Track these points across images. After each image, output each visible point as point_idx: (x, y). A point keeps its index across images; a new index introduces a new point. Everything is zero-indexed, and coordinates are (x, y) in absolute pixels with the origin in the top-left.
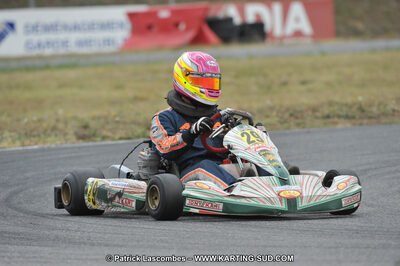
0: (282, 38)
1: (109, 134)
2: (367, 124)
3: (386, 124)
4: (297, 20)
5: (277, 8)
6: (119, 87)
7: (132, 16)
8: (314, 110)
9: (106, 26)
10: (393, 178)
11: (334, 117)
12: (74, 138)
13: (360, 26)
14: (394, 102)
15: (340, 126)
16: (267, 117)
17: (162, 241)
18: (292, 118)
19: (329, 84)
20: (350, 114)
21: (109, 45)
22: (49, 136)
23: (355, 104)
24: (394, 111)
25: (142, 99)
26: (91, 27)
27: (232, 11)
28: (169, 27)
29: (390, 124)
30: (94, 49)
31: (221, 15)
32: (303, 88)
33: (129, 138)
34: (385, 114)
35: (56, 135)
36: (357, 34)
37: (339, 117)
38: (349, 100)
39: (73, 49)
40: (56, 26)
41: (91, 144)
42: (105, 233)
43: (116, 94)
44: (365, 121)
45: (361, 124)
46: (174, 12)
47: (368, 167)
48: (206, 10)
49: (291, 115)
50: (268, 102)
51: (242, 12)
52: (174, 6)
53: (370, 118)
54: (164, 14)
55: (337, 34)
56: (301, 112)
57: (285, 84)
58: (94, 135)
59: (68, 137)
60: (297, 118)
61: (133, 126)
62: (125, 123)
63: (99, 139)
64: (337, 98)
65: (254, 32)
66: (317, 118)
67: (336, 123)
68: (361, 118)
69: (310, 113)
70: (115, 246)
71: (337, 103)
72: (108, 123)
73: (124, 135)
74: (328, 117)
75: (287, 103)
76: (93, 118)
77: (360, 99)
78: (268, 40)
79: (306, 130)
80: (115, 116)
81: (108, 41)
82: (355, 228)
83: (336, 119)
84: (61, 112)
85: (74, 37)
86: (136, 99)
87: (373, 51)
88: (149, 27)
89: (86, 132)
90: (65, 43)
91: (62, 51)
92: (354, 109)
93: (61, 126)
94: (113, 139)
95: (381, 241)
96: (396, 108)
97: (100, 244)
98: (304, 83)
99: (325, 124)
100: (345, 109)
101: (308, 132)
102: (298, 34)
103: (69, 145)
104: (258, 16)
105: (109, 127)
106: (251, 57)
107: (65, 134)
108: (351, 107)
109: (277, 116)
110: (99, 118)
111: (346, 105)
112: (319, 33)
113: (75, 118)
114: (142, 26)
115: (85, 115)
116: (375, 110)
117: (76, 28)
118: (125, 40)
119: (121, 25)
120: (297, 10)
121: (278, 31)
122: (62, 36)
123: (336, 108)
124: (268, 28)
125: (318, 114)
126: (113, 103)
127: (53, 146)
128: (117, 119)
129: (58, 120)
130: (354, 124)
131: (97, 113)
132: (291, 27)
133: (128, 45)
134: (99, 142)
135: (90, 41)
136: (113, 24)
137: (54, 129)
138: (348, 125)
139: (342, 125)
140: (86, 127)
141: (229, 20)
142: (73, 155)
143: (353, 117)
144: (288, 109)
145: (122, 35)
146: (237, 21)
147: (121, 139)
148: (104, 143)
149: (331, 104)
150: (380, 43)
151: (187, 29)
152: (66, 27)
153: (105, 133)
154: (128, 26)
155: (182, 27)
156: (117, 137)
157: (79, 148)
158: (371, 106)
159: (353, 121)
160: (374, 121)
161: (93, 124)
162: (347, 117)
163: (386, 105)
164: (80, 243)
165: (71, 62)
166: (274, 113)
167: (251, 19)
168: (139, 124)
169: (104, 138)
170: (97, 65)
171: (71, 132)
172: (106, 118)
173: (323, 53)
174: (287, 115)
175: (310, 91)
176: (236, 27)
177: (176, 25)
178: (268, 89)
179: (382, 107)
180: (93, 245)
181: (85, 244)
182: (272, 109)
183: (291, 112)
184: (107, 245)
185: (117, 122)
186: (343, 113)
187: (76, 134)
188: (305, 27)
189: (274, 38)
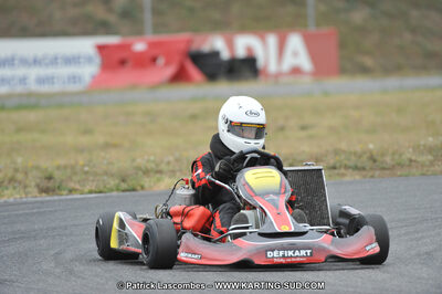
0: (278, 75)
1: (77, 187)
2: (379, 177)
3: (400, 176)
4: (295, 54)
5: (272, 40)
7: (101, 48)
9: (73, 60)
11: (340, 167)
12: (36, 191)
13: (368, 61)
14: (411, 150)
15: (347, 179)
19: (332, 129)
20: (359, 165)
21: (75, 82)
22: (7, 188)
23: (365, 153)
24: (411, 160)
26: (54, 61)
27: (219, 44)
28: (145, 62)
29: (407, 176)
30: (57, 88)
31: (206, 48)
32: (303, 134)
33: (101, 192)
34: (400, 165)
35: (14, 188)
36: (364, 70)
37: (346, 167)
38: (358, 148)
39: (33, 87)
40: (13, 59)
41: (56, 198)
44: (377, 173)
45: (372, 177)
46: (152, 45)
48: (190, 42)
51: (231, 45)
52: (150, 38)
53: (384, 169)
54: (140, 47)
55: (342, 71)
57: (282, 129)
58: (59, 188)
59: (29, 189)
62: (96, 174)
63: (65, 192)
64: (343, 146)
65: (245, 68)
67: (343, 175)
68: (371, 169)
71: (344, 152)
72: (75, 173)
73: (94, 188)
74: (334, 168)
75: (285, 151)
76: (58, 168)
77: (371, 146)
78: (261, 78)
80: (84, 165)
81: (74, 77)
83: (342, 171)
84: (19, 160)
85: (33, 73)
86: (108, 146)
88: (123, 63)
89: (51, 184)
90: (23, 80)
91: (19, 89)
92: (365, 158)
93: (20, 176)
94: (82, 193)
96: (414, 158)
98: (303, 128)
99: (331, 175)
100: (353, 158)
102: (296, 71)
103: (30, 199)
104: (249, 49)
105: (75, 178)
107: (25, 187)
108: (360, 157)
110: (65, 167)
111: (355, 153)
112: (321, 69)
113: (37, 168)
114: (114, 61)
115: (48, 164)
116: (388, 159)
117: (36, 62)
118: (94, 77)
119: (89, 60)
120: (295, 42)
121: (273, 67)
122: (20, 72)
123: (343, 157)
124: (261, 63)
126: (80, 150)
127: (11, 200)
128: (86, 169)
129: (16, 170)
130: (365, 177)
131: (62, 162)
132: (288, 62)
134: (65, 196)
135: (53, 78)
136: (79, 58)
137: (12, 180)
138: (357, 177)
139: (351, 177)
140: (50, 178)
141: (216, 54)
142: (36, 210)
143: (364, 169)
145: (89, 71)
146: (225, 55)
147: (91, 192)
148: (71, 197)
149: (337, 152)
151: (166, 64)
152: (24, 62)
153: (72, 185)
154: (97, 60)
155: (161, 61)
156: (86, 190)
157: (42, 202)
158: (383, 155)
159: (364, 173)
160: (387, 172)
161: (58, 175)
162: (356, 168)
163: (401, 155)
165: (30, 102)
167: (241, 53)
168: (112, 175)
169: (71, 191)
170: (61, 106)
171: (33, 184)
172: (73, 167)
173: (326, 94)
175: (311, 137)
176: (224, 62)
177: (154, 60)
179: (396, 157)
185: (86, 173)
186: (351, 164)
187: (37, 186)
188: (305, 63)
189: (267, 75)
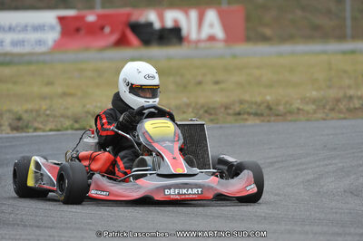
0: (198, 41)
1: (41, 126)
2: (274, 121)
3: (291, 121)
4: (211, 26)
5: (194, 14)
6: (49, 84)
7: (61, 19)
8: (227, 108)
9: (39, 28)
10: (298, 170)
11: (244, 114)
12: (8, 130)
13: (268, 32)
14: (299, 101)
15: (249, 123)
16: (184, 112)
17: (88, 224)
18: (206, 115)
19: (239, 84)
20: (259, 112)
21: (40, 45)
23: (263, 103)
24: (299, 109)
25: (70, 95)
26: (25, 28)
27: (152, 17)
28: (95, 30)
29: (295, 121)
30: (26, 49)
31: (142, 20)
32: (216, 87)
33: (59, 130)
34: (291, 113)
36: (265, 39)
37: (249, 114)
38: (259, 99)
39: (8, 48)
41: (24, 134)
42: (36, 216)
43: (46, 90)
44: (273, 118)
45: (269, 121)
46: (100, 17)
47: (275, 160)
48: (129, 15)
49: (206, 112)
50: (185, 100)
51: (161, 18)
52: (100, 11)
53: (277, 115)
54: (91, 18)
55: (248, 39)
56: (214, 109)
57: (200, 83)
58: (27, 127)
59: (3, 128)
60: (211, 114)
61: (62, 119)
62: (55, 116)
63: (31, 130)
64: (247, 97)
65: (172, 36)
66: (228, 114)
67: (246, 120)
68: (269, 115)
69: (223, 110)
70: (45, 227)
71: (247, 102)
72: (39, 116)
73: (53, 127)
74: (239, 114)
75: (202, 101)
76: (26, 111)
77: (268, 98)
78: (185, 44)
79: (218, 125)
80: (46, 110)
81: (40, 41)
82: (263, 215)
83: (246, 116)
85: (9, 37)
86: (65, 95)
87: (280, 55)
88: (78, 30)
89: (20, 124)
90: (1, 43)
92: (262, 107)
94: (44, 131)
95: (287, 227)
96: (301, 107)
97: (31, 226)
98: (217, 83)
99: (236, 120)
100: (254, 107)
101: (221, 127)
102: (212, 38)
103: (4, 135)
104: (176, 21)
105: (41, 119)
106: (169, 58)
108: (260, 105)
109: (193, 112)
110: (32, 111)
111: (256, 103)
112: (231, 38)
113: (10, 111)
114: (71, 29)
115: (18, 108)
116: (281, 108)
117: (11, 29)
118: (55, 41)
119: (52, 28)
120: (211, 16)
121: (194, 36)
123: (246, 106)
124: (184, 32)
125: (231, 111)
126: (44, 98)
128: (48, 112)
130: (263, 121)
131: (29, 106)
132: (206, 32)
133: (58, 46)
134: (31, 133)
135: (23, 41)
136: (44, 26)
138: (258, 122)
139: (252, 121)
140: (19, 119)
141: (150, 25)
142: (8, 144)
143: (262, 115)
144: (202, 107)
145: (52, 36)
146: (157, 25)
147: (51, 130)
148: (35, 134)
149: (241, 102)
150: (286, 48)
151: (112, 32)
152: (2, 28)
153: (36, 125)
154: (58, 28)
155: (107, 30)
156: (48, 128)
157: (13, 138)
158: (278, 105)
159: (262, 118)
160: (280, 118)
161: (25, 116)
162: (256, 114)
163: (291, 105)
164: (14, 225)
165: (5, 60)
166: (190, 110)
167: (169, 24)
168: (68, 117)
169: (36, 129)
170: (30, 63)
171: (7, 123)
172: (37, 111)
173: (234, 56)
174: (201, 112)
175: (222, 90)
176: (156, 31)
177: (102, 28)
178: (184, 87)
179: (288, 106)
180: (25, 226)
181: (18, 225)
182: (188, 105)
183: (206, 108)
184: (38, 227)
185: (48, 115)
186: (253, 111)
187: (10, 125)
188: (219, 32)
189: (189, 42)
